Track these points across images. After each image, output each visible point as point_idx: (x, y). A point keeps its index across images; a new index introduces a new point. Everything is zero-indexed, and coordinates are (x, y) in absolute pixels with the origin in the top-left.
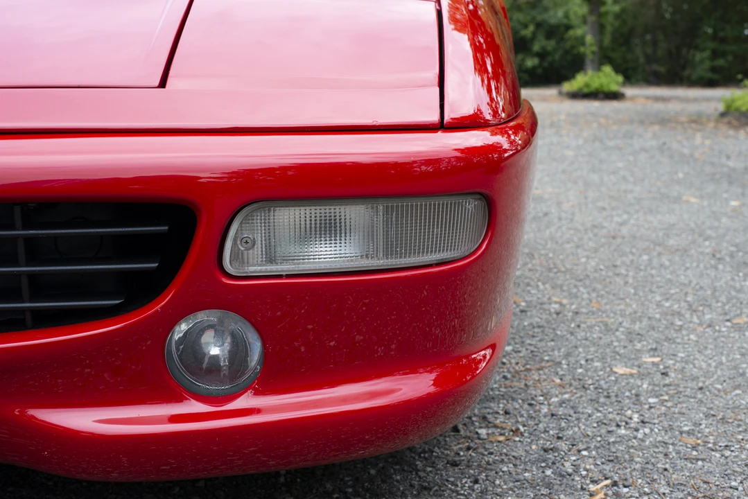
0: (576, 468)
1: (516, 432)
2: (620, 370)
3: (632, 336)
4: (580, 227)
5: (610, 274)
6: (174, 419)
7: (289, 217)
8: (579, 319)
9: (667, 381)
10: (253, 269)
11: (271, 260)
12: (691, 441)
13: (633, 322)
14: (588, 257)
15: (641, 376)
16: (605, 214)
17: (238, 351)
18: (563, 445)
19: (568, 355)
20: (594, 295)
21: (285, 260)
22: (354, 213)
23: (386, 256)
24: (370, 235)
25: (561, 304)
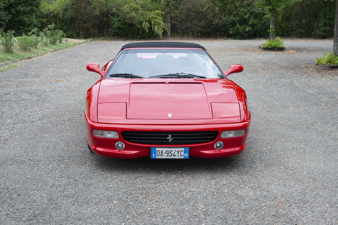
0: (256, 161)
1: (248, 157)
2: (264, 149)
3: (267, 143)
4: (260, 117)
5: (266, 131)
6: (214, 152)
7: (227, 132)
8: (259, 140)
9: (271, 150)
10: (223, 137)
11: (225, 136)
12: (272, 158)
13: (268, 141)
14: (262, 127)
15: (267, 150)
16: (267, 113)
17: (221, 145)
18: (254, 159)
19: (256, 147)
20: (262, 135)
21: (227, 136)
22: (233, 132)
23: (236, 135)
24: (234, 134)
25: (255, 137)
